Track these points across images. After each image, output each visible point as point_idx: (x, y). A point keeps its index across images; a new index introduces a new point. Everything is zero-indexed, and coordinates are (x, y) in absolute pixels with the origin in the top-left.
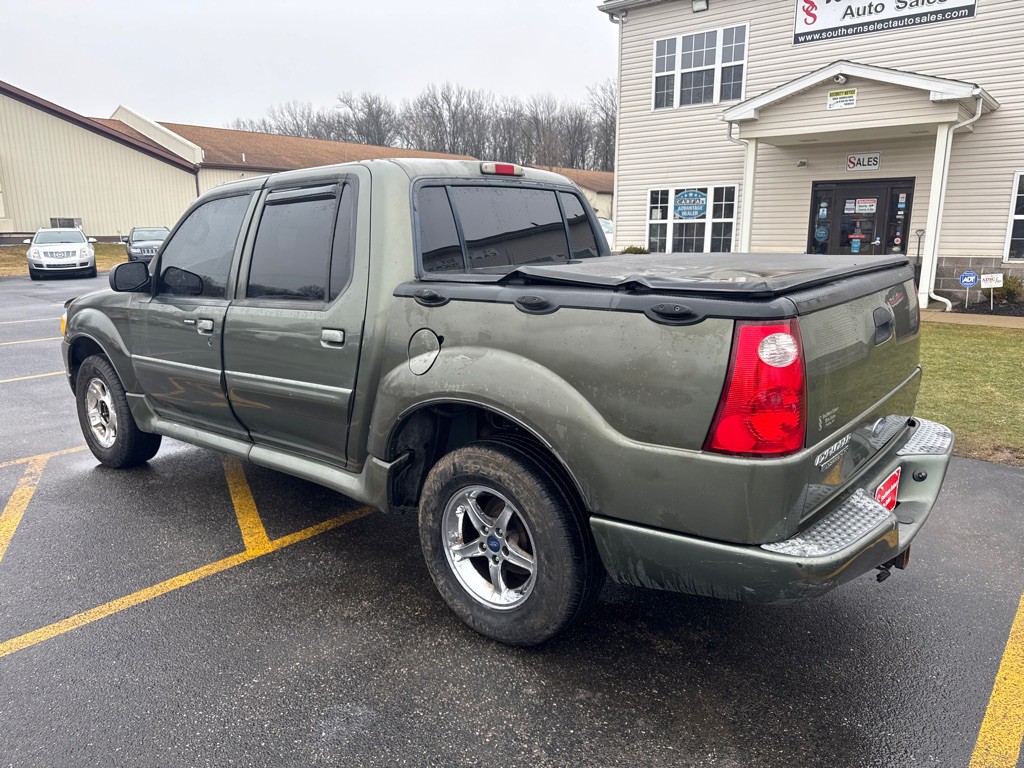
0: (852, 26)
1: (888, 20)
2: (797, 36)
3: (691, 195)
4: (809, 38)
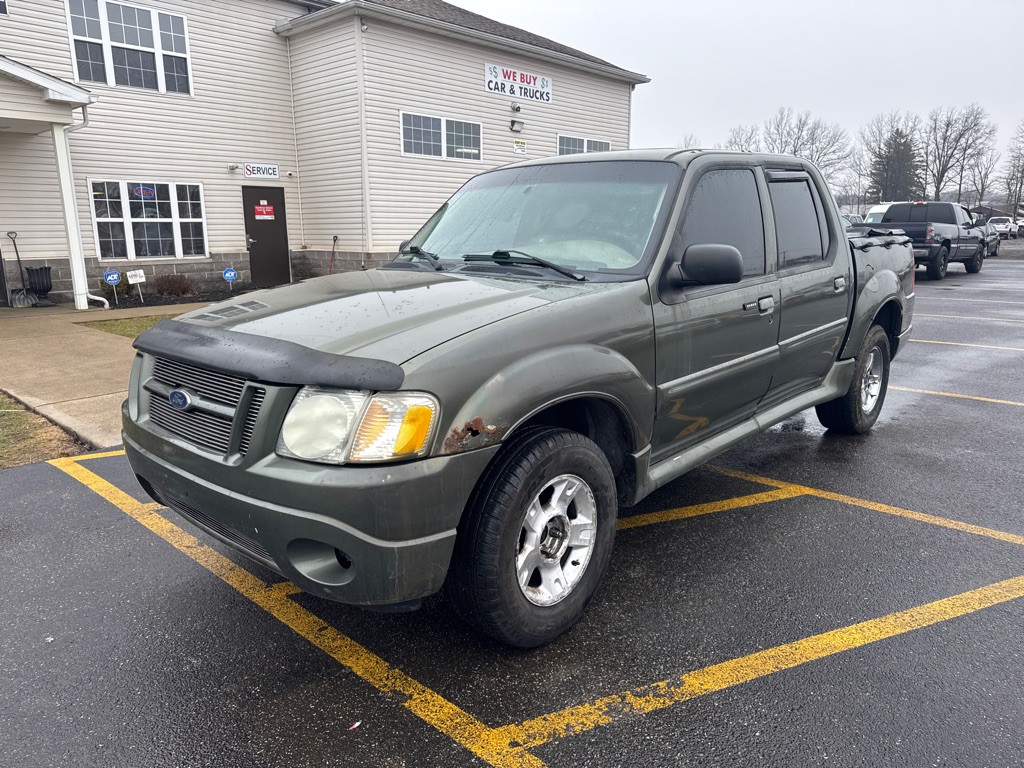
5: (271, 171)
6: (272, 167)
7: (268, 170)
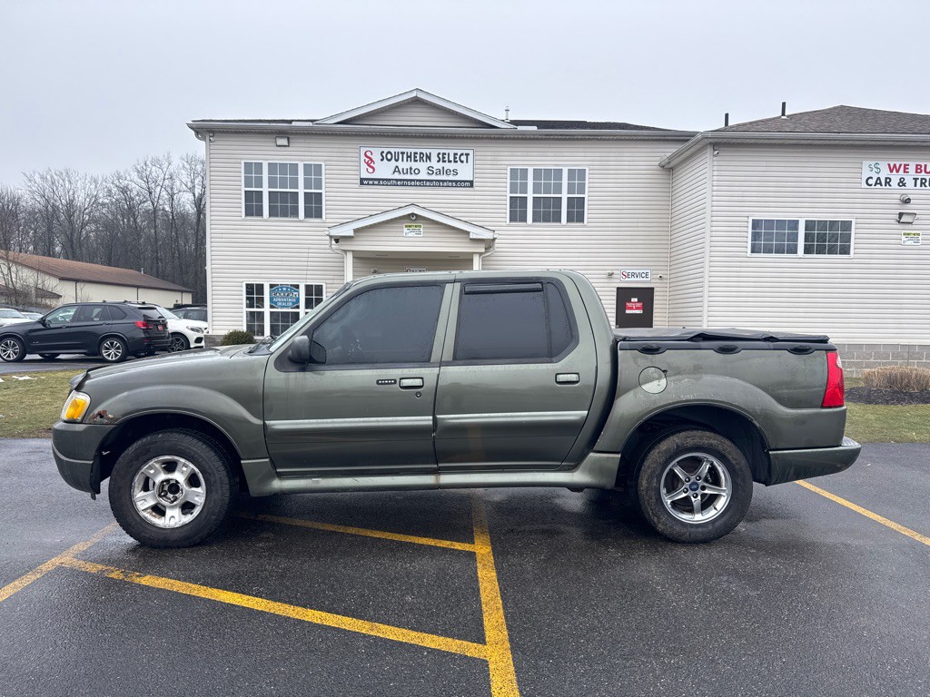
0: (401, 180)
1: (423, 180)
2: (362, 181)
3: (284, 289)
4: (371, 182)
5: (643, 275)
6: (645, 271)
7: (641, 275)
